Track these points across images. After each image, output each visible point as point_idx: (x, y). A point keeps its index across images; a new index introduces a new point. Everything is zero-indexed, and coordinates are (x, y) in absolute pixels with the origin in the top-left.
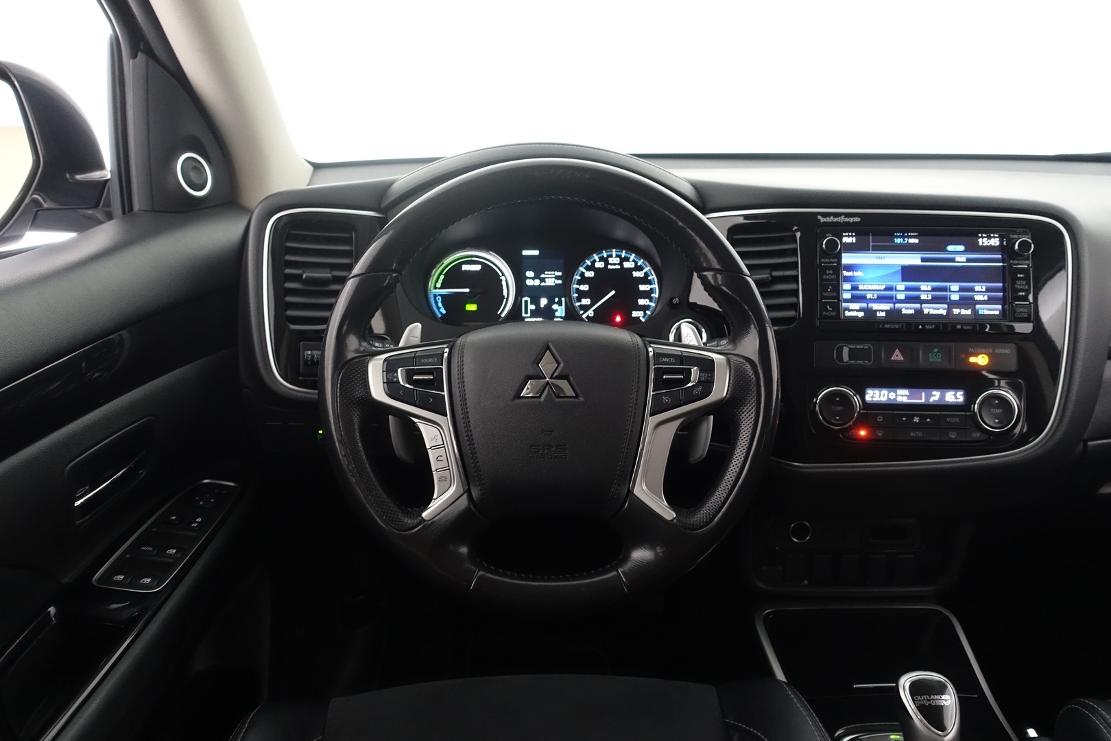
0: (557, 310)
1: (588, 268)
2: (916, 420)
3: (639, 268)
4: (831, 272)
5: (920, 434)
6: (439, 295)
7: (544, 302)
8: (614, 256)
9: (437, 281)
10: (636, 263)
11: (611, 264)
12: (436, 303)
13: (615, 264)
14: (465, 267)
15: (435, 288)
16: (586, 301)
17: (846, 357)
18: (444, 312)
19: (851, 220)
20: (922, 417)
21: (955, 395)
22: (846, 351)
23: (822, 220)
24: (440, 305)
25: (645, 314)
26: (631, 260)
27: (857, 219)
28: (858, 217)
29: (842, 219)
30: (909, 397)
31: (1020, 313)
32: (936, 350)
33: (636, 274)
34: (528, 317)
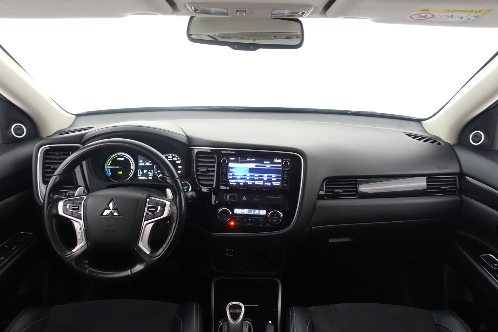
0: (150, 174)
2: (250, 219)
3: (179, 160)
4: (225, 170)
5: (250, 224)
6: (109, 168)
7: (145, 171)
9: (108, 163)
10: (178, 158)
13: (170, 159)
14: (118, 159)
15: (108, 166)
17: (228, 199)
18: (111, 174)
19: (232, 152)
20: (252, 219)
21: (263, 212)
22: (228, 196)
23: (223, 152)
24: (109, 172)
26: (176, 157)
27: (234, 152)
28: (235, 151)
29: (229, 152)
30: (248, 212)
31: (285, 185)
32: (257, 197)
33: (177, 162)
34: (139, 177)
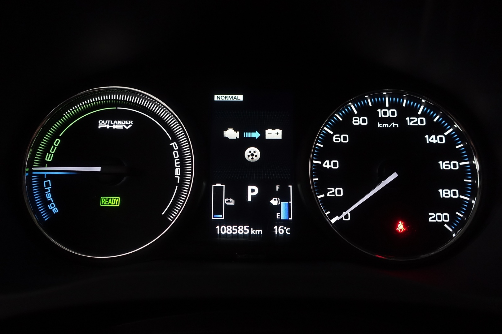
0: (278, 209)
1: (338, 128)
3: (437, 129)
6: (49, 177)
7: (252, 191)
9: (47, 150)
10: (429, 119)
11: (383, 120)
12: (42, 192)
13: (389, 120)
14: (103, 124)
15: (43, 163)
16: (335, 192)
18: (55, 210)
24: (49, 196)
25: (453, 217)
33: (432, 139)
34: (220, 223)
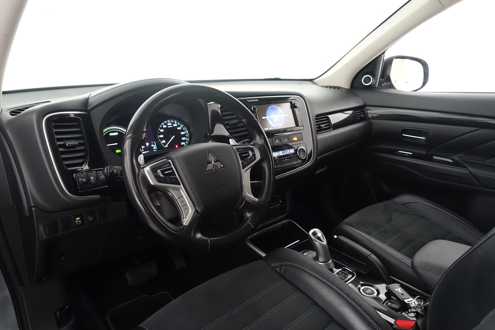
0: (153, 147)
1: (161, 129)
3: (179, 126)
5: (288, 164)
7: (147, 144)
8: (169, 122)
10: (177, 124)
11: (169, 126)
13: (170, 126)
14: (111, 134)
16: (164, 141)
19: (256, 100)
20: (287, 159)
21: (292, 150)
23: (249, 101)
25: (185, 143)
26: (175, 123)
27: (258, 100)
29: (254, 100)
30: (282, 153)
31: (300, 124)
32: (285, 138)
33: (179, 128)
34: (143, 152)
